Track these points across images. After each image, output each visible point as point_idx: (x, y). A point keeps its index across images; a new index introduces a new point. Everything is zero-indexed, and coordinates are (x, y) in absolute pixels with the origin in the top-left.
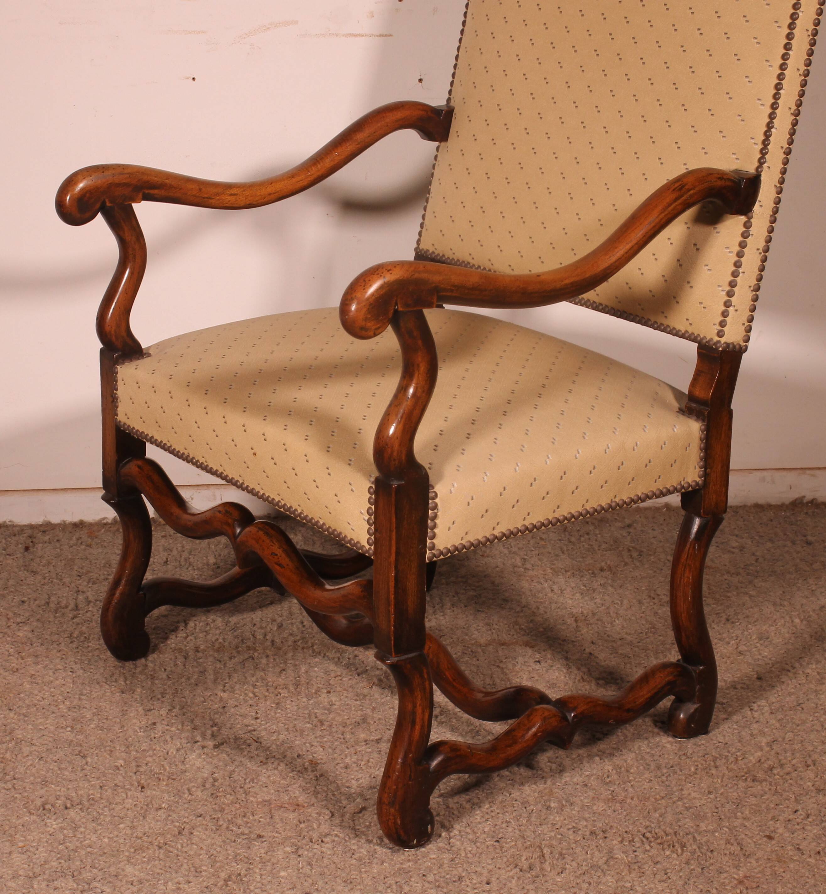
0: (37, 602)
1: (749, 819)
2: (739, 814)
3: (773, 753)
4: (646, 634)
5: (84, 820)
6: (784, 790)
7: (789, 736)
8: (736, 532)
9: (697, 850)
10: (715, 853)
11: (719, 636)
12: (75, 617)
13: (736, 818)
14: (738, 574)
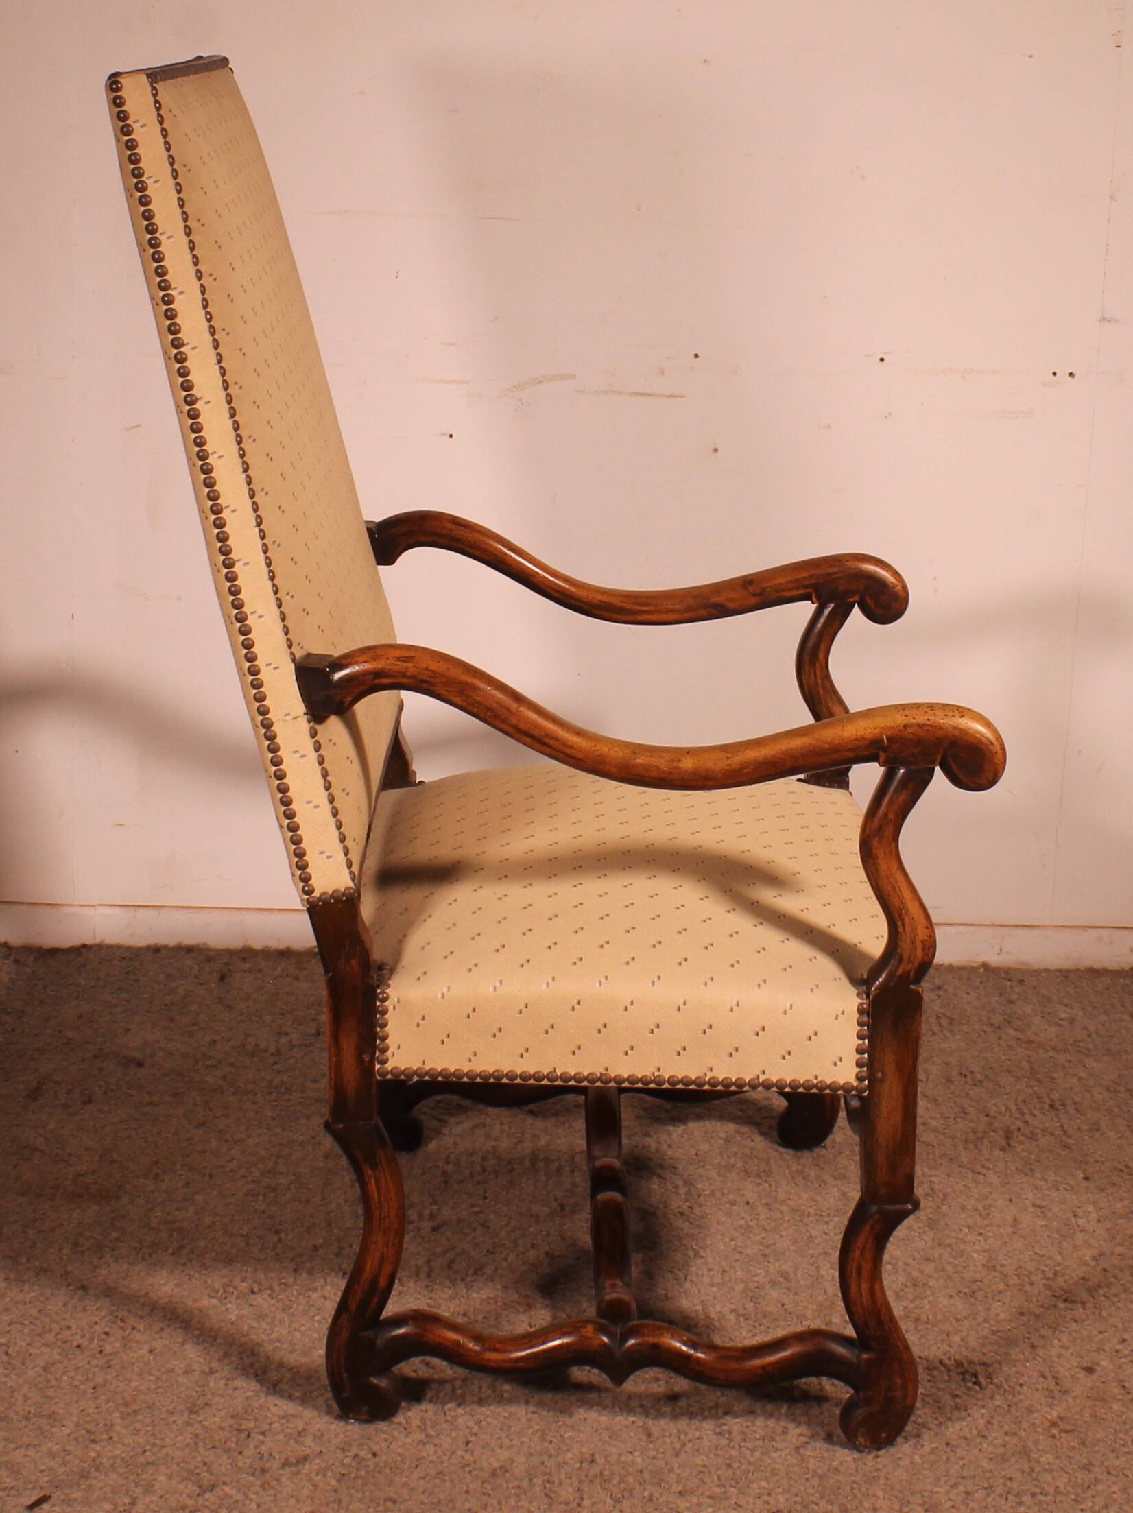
0: (231, 1043)
1: (1067, 1348)
2: (1056, 1341)
3: (1099, 1269)
4: (954, 1118)
5: (273, 1308)
6: (1111, 1315)
7: (1119, 1250)
8: (1066, 1001)
9: (1004, 1383)
10: (1025, 1388)
11: (1042, 1126)
12: (276, 1063)
13: (1053, 1346)
14: (1066, 1051)
